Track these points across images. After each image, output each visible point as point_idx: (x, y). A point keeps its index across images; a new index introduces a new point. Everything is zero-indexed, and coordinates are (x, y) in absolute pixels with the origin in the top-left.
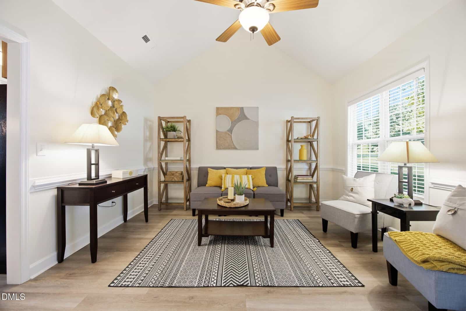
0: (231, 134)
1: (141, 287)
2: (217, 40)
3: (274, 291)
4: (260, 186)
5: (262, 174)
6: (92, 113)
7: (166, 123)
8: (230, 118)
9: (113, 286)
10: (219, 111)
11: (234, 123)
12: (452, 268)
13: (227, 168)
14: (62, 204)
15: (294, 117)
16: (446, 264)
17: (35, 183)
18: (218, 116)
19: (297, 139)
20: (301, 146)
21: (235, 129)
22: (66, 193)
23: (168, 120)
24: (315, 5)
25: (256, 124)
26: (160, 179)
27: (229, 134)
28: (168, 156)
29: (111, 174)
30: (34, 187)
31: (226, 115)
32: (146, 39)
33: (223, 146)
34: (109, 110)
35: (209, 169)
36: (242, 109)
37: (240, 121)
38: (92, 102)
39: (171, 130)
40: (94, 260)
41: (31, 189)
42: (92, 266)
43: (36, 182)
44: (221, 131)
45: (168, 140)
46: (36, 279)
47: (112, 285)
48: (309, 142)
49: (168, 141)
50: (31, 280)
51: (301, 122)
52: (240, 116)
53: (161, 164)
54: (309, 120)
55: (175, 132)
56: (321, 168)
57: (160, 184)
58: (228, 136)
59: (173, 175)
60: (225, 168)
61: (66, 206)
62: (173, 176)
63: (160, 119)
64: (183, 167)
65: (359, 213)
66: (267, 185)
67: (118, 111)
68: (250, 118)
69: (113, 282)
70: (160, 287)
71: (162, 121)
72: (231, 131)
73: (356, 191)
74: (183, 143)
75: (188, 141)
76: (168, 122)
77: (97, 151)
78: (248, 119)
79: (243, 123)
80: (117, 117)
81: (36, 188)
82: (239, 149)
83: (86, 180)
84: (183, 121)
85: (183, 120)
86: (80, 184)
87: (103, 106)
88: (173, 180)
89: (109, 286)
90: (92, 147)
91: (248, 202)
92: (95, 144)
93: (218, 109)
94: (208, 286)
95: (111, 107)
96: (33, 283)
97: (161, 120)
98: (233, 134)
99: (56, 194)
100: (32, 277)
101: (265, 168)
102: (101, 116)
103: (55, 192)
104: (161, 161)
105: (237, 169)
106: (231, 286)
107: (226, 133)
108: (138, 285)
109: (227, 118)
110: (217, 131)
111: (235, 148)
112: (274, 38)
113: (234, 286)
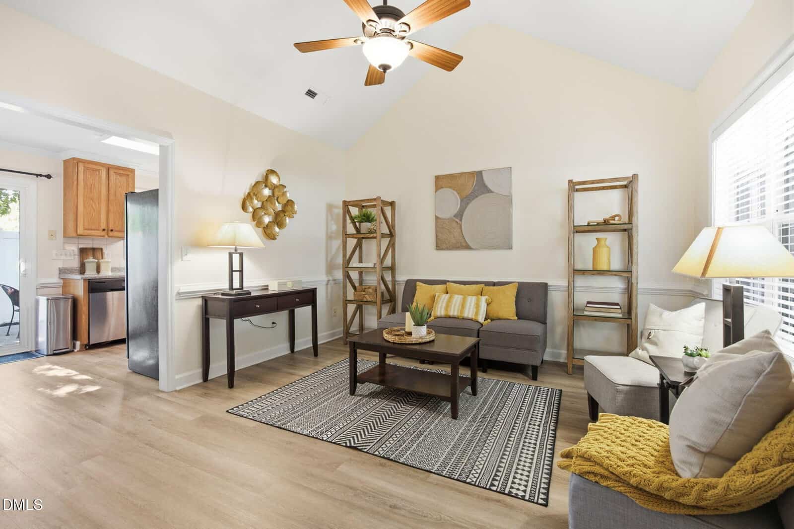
0: (461, 220)
1: (253, 420)
2: (366, 84)
3: (391, 466)
4: (501, 317)
5: (510, 294)
6: (244, 207)
7: (360, 210)
8: (458, 193)
9: (230, 413)
10: (441, 182)
11: (466, 201)
12: (593, 473)
13: (447, 283)
14: (205, 315)
15: (574, 181)
16: (592, 465)
17: (179, 289)
18: (438, 192)
19: (589, 225)
20: (597, 239)
21: (467, 213)
22: (209, 303)
23: (363, 204)
24: (466, 3)
25: (508, 200)
26: (346, 296)
27: (456, 222)
28: (363, 261)
29: (268, 286)
30: (179, 294)
31: (450, 187)
32: (311, 94)
33: (446, 244)
34: (267, 200)
35: (418, 283)
36: (480, 173)
37: (477, 197)
38: (245, 193)
39: (363, 221)
40: (231, 385)
41: (176, 295)
42: (228, 391)
43: (181, 288)
44: (444, 217)
45: (362, 236)
46: (179, 391)
47: (230, 411)
48: (625, 230)
49: (363, 238)
50: (176, 391)
51: (604, 188)
52: (476, 187)
53: (348, 273)
54: (625, 183)
55: (369, 222)
56: (641, 289)
57: (347, 304)
58: (454, 224)
59: (364, 291)
60: (444, 282)
61: (210, 319)
62: (364, 293)
63: (346, 204)
64: (376, 279)
65: (630, 384)
66: (517, 318)
67: (279, 200)
68: (495, 191)
69: (233, 409)
70: (270, 425)
71: (350, 207)
72: (460, 215)
73: (654, 339)
74: (375, 239)
75: (390, 236)
76: (363, 207)
77: (241, 255)
78: (492, 192)
79: (482, 199)
80: (279, 207)
81: (181, 295)
82: (474, 248)
83: (228, 290)
84: (375, 205)
85: (375, 203)
86: (223, 294)
87: (258, 197)
88: (365, 300)
89: (227, 411)
90: (235, 251)
91: (432, 337)
92: (238, 247)
93: (437, 178)
94: (317, 438)
95: (269, 196)
96: (176, 394)
97: (347, 206)
98: (463, 221)
99: (201, 304)
100: (178, 388)
101: (517, 284)
102: (255, 211)
103: (199, 302)
104: (347, 269)
105: (465, 285)
106: (343, 446)
107: (451, 220)
108: (252, 417)
109: (453, 193)
110: (437, 218)
111: (468, 247)
112: (448, 59)
113: (346, 446)
